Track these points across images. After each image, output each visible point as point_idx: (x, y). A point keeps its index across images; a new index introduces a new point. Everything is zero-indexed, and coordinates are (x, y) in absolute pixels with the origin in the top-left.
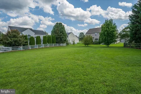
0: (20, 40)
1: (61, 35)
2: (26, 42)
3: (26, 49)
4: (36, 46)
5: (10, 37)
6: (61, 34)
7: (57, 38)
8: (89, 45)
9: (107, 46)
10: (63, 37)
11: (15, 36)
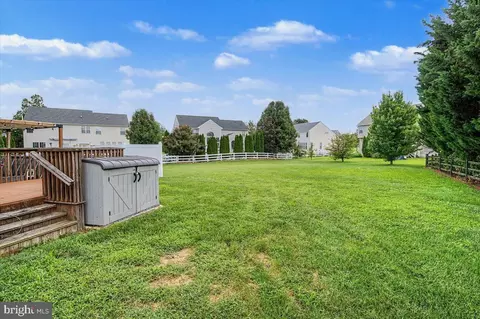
0: (191, 144)
1: (278, 133)
2: (201, 148)
3: (200, 161)
4: (219, 156)
5: (177, 139)
6: (279, 129)
7: (267, 141)
8: (345, 160)
9: (389, 163)
10: (283, 138)
11: (184, 137)
